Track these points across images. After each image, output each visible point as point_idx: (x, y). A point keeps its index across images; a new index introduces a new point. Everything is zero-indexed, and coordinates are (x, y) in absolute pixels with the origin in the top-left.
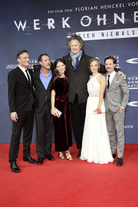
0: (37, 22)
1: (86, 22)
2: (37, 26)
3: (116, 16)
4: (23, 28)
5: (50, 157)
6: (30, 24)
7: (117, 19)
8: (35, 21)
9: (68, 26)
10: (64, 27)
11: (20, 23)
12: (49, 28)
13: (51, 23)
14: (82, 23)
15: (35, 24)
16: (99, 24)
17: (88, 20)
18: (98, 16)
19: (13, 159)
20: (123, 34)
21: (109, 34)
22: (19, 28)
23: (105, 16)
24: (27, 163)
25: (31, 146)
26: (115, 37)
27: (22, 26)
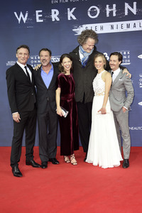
0: (39, 13)
1: (93, 13)
2: (40, 18)
3: (127, 6)
4: (25, 20)
5: (54, 161)
6: (32, 16)
7: (129, 10)
8: (37, 12)
9: (74, 18)
10: (69, 19)
11: (21, 15)
12: (53, 20)
13: (55, 15)
14: (89, 15)
15: (38, 16)
16: (108, 15)
17: (96, 11)
18: (107, 6)
19: (14, 163)
20: (135, 26)
21: (119, 26)
22: (19, 20)
23: (114, 6)
24: (30, 167)
25: (34, 149)
26: (125, 29)
27: (23, 18)
